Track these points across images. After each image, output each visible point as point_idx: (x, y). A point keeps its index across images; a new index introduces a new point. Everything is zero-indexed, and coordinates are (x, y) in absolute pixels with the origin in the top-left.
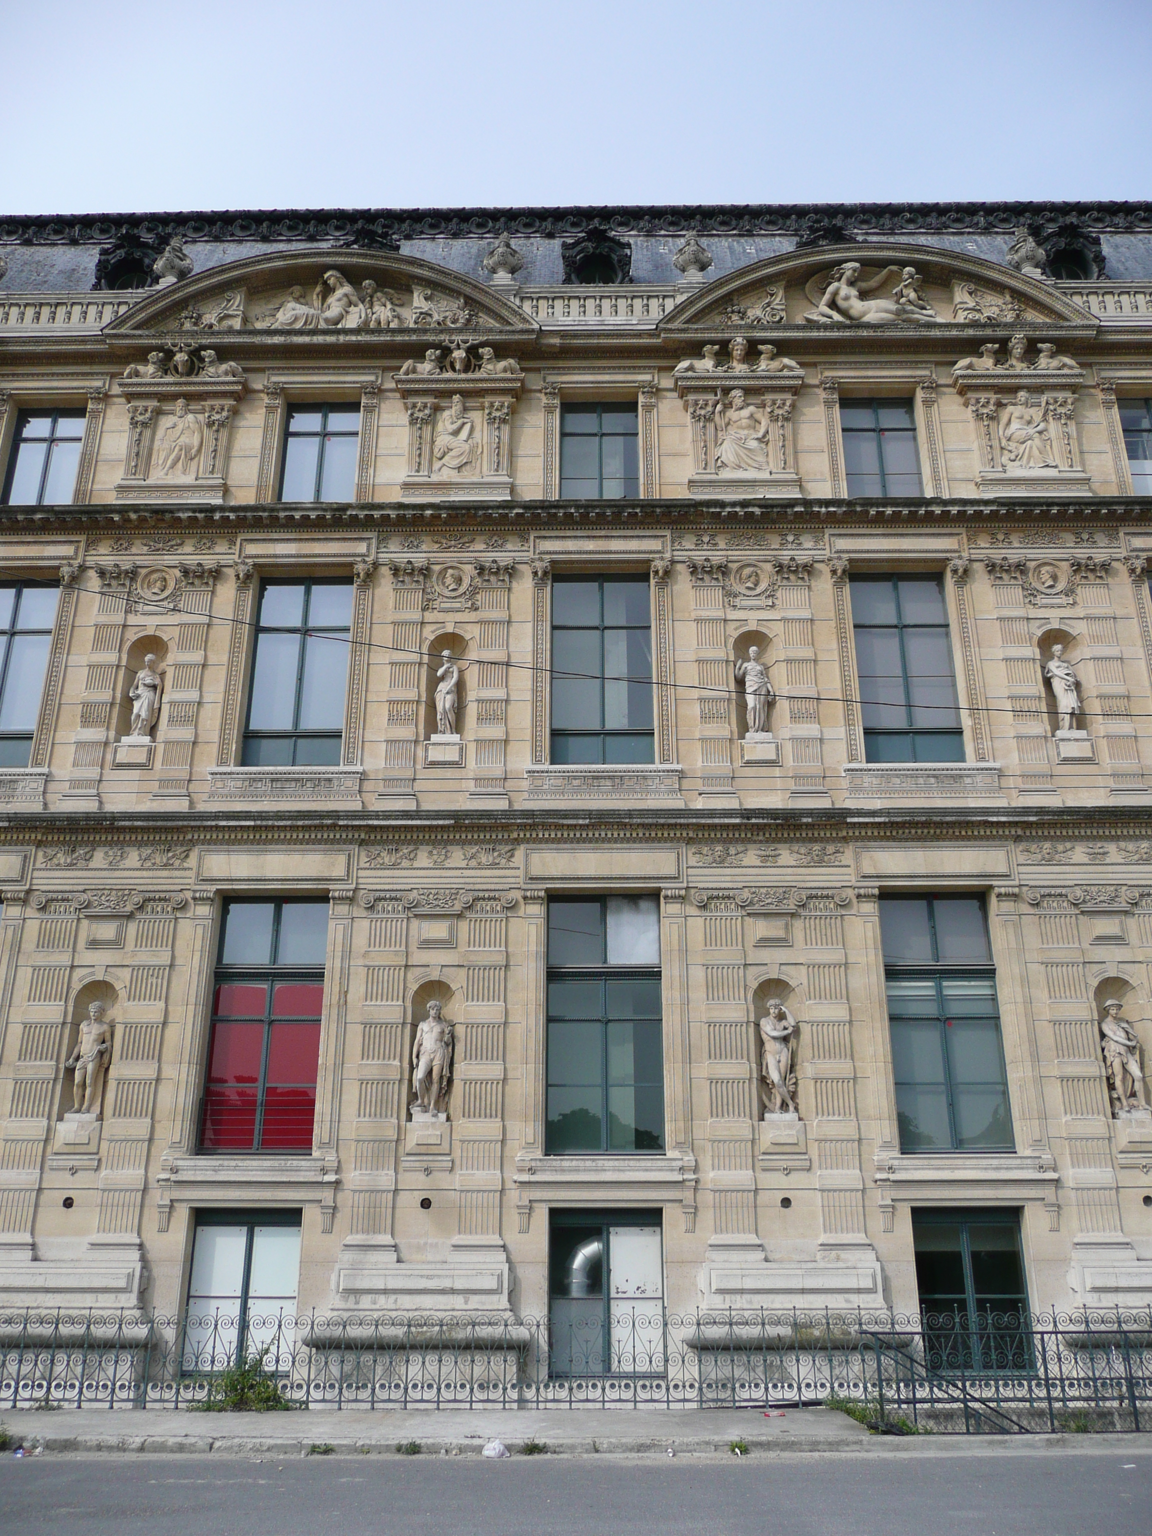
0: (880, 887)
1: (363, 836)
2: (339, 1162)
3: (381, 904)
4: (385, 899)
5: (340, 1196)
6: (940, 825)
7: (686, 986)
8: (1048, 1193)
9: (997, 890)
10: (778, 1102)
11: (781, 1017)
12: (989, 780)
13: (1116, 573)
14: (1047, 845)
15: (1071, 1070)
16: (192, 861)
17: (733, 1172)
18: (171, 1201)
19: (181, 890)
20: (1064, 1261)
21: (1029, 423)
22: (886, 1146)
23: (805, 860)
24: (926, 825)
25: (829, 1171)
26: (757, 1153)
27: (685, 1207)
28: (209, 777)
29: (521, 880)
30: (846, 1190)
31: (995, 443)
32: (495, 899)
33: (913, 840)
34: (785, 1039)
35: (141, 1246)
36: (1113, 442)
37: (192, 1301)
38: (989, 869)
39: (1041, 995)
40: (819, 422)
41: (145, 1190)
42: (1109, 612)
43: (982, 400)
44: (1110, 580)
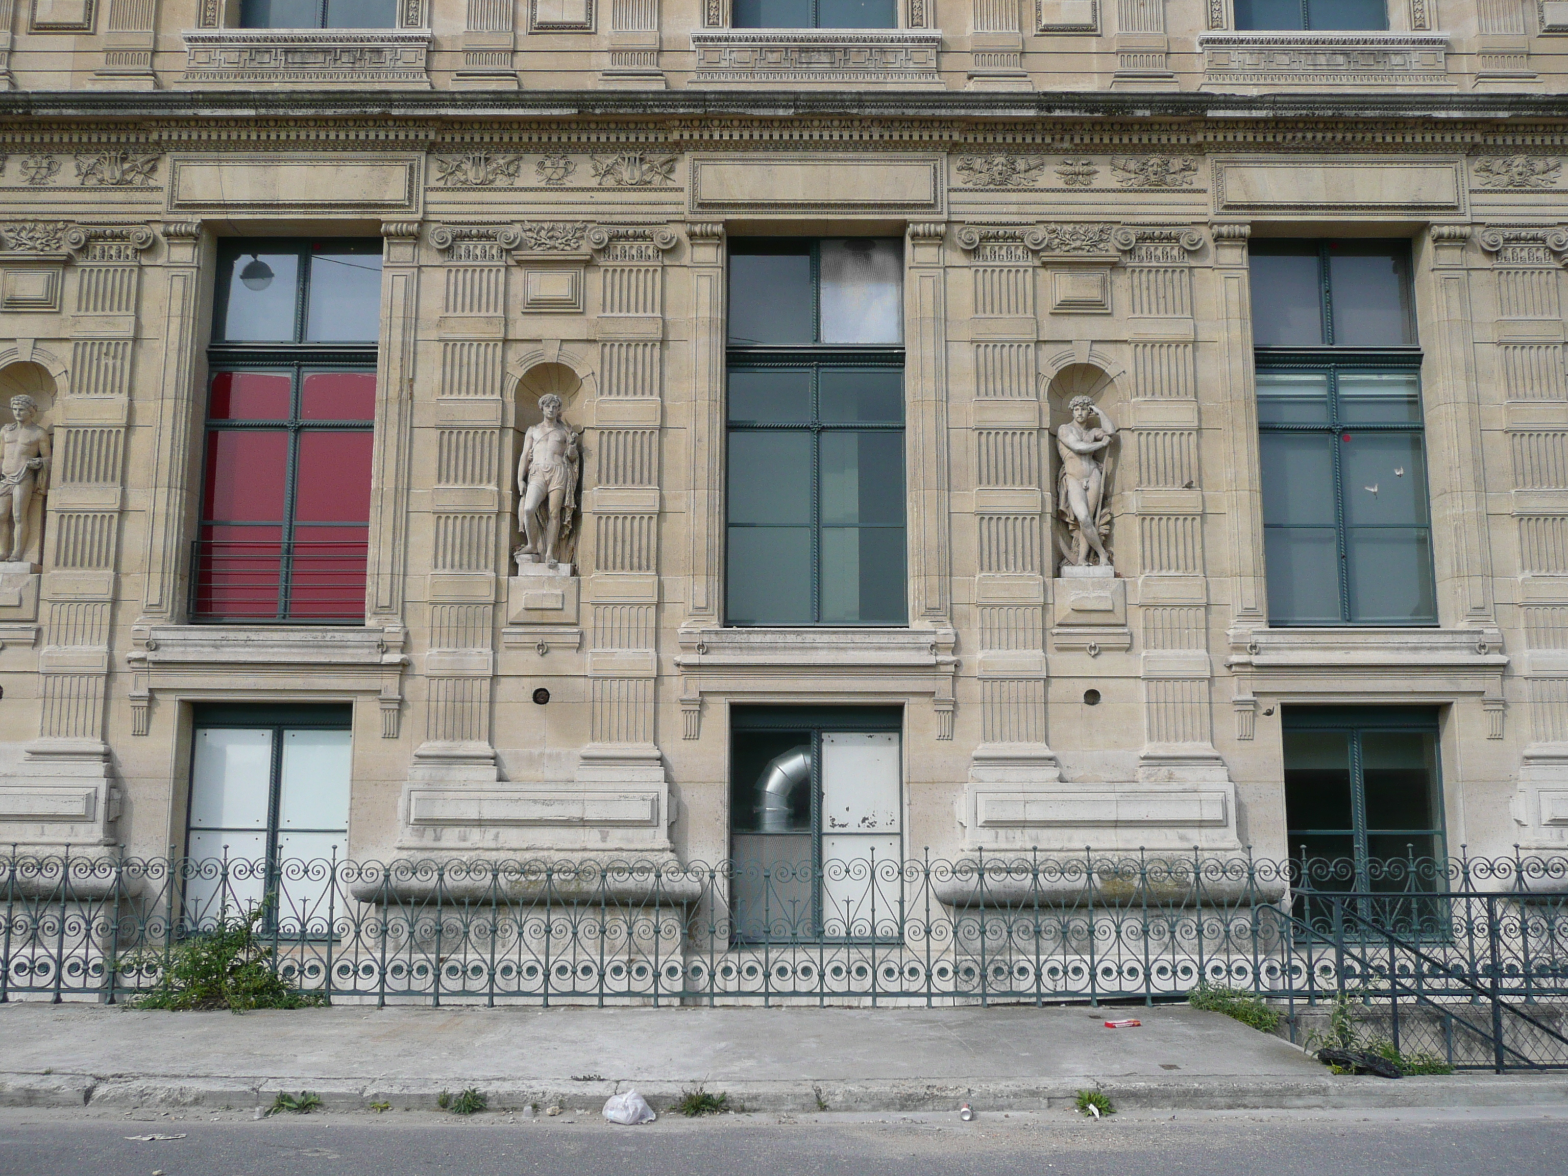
0: (1253, 224)
1: (432, 136)
2: (407, 634)
3: (463, 245)
4: (470, 237)
5: (409, 685)
6: (1354, 124)
7: (944, 373)
8: (1490, 684)
9: (1436, 230)
10: (1083, 549)
11: (1091, 423)
12: (1430, 59)
14: (1519, 160)
15: (1534, 505)
16: (162, 177)
17: (1013, 652)
18: (151, 690)
19: (148, 223)
20: (1508, 782)
22: (1248, 614)
23: (1135, 182)
24: (1330, 124)
25: (1159, 651)
26: (1049, 624)
27: (938, 702)
28: (186, 47)
29: (685, 209)
30: (1184, 679)
32: (644, 237)
33: (1307, 150)
34: (1095, 456)
35: (108, 756)
37: (193, 835)
38: (1427, 196)
39: (1495, 391)
41: (110, 674)
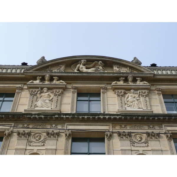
13: (162, 137)
21: (134, 97)
31: (123, 102)
36: (161, 103)
40: (70, 97)
42: (160, 148)
43: (120, 91)
44: (160, 139)
